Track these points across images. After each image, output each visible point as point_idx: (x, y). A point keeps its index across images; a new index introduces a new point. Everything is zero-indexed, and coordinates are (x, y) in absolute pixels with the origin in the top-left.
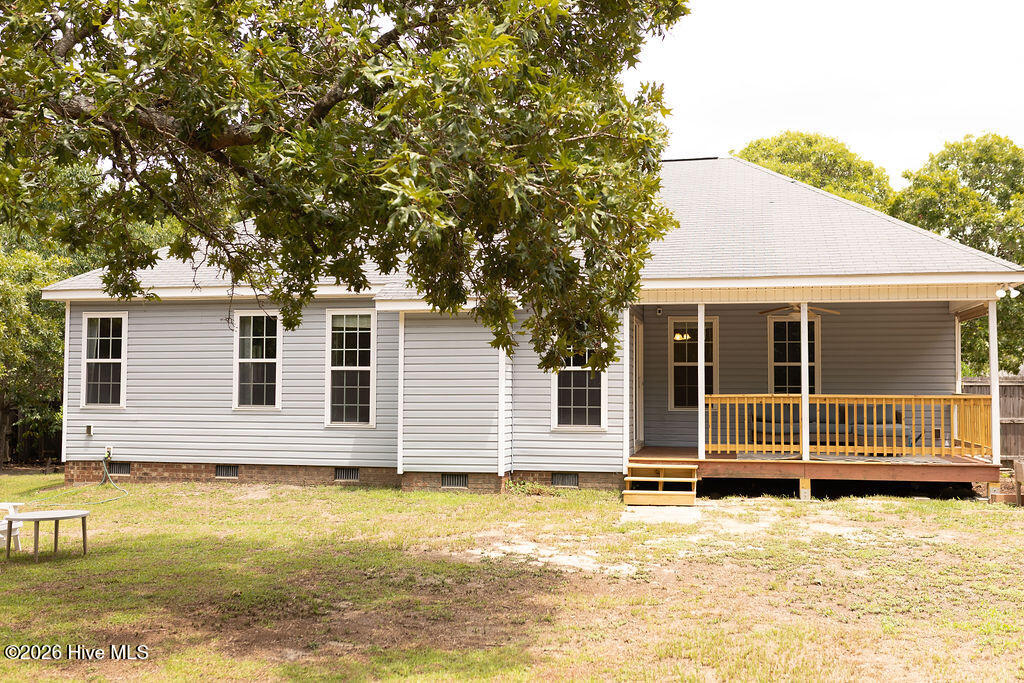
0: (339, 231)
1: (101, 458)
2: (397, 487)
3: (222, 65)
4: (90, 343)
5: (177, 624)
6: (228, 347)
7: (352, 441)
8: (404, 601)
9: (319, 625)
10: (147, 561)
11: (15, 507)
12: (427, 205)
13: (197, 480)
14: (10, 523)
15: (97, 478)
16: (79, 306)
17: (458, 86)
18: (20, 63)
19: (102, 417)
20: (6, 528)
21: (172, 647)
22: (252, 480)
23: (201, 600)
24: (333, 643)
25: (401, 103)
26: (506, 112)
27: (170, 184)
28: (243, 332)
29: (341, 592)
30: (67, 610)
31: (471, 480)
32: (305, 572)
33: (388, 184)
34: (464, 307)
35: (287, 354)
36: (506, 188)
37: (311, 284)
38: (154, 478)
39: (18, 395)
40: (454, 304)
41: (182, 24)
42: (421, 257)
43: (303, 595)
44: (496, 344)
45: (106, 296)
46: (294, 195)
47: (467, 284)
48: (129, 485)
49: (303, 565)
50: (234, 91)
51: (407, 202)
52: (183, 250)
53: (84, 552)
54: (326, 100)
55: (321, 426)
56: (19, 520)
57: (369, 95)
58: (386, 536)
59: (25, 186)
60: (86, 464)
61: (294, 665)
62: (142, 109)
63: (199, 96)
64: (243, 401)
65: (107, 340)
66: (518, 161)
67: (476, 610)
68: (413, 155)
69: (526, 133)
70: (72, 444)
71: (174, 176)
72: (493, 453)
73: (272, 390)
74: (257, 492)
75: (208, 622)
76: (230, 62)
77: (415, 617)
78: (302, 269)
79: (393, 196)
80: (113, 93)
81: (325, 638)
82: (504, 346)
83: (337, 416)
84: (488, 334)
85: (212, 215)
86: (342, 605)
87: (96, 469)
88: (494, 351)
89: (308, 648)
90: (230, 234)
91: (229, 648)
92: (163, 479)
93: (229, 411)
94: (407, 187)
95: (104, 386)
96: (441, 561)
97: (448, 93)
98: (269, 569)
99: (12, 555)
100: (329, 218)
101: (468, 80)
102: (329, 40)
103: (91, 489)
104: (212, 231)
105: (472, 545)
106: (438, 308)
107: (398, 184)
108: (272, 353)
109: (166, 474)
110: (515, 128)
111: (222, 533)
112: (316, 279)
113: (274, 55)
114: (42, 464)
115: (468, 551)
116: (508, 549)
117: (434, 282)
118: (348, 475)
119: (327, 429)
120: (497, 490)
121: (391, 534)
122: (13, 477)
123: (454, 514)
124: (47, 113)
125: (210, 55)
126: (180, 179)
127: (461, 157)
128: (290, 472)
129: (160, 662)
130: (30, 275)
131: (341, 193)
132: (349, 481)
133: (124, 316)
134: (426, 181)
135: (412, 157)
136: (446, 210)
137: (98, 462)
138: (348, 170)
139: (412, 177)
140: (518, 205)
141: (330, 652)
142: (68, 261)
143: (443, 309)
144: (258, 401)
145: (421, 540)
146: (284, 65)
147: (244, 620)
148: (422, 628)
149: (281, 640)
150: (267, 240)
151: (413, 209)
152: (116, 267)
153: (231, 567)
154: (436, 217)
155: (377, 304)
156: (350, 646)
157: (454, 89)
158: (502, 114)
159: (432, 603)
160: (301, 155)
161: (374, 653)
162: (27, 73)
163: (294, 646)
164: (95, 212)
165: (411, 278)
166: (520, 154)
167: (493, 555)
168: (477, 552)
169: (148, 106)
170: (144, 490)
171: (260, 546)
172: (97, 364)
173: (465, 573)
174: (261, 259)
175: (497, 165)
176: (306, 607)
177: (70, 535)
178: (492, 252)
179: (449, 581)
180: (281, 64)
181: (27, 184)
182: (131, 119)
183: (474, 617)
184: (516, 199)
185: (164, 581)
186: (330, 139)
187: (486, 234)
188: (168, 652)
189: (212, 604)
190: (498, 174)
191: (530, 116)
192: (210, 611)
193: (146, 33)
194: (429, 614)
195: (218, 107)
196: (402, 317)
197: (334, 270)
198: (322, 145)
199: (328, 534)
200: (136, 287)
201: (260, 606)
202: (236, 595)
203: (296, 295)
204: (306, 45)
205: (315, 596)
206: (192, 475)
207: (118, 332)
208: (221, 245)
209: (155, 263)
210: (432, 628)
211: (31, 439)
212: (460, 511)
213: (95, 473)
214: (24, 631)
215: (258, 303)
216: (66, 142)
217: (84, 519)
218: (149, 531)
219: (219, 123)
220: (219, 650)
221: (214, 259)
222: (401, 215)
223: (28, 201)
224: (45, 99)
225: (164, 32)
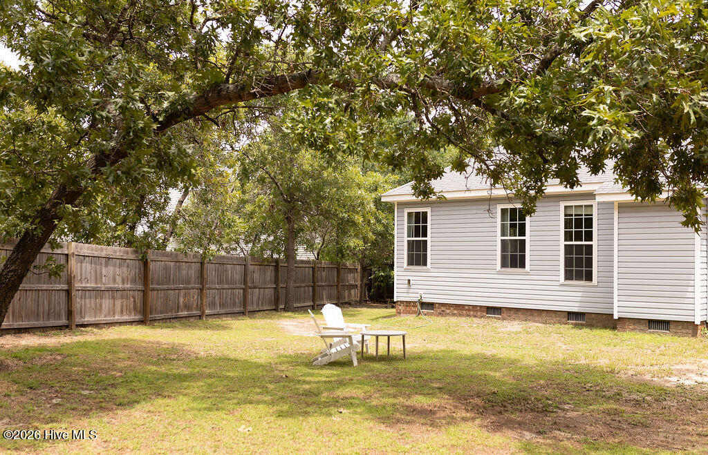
0: (561, 147)
1: (416, 300)
2: (614, 328)
3: (474, 42)
4: (409, 228)
5: (456, 407)
6: (493, 229)
7: (580, 294)
8: (612, 409)
9: (549, 419)
10: (441, 366)
11: (366, 327)
12: (617, 123)
13: (475, 316)
14: (363, 336)
15: (414, 312)
16: (403, 205)
17: (641, 33)
18: (358, 58)
19: (416, 273)
20: (361, 339)
21: (452, 421)
22: (510, 318)
23: (472, 393)
24: (558, 432)
25: (599, 52)
26: (686, 47)
27: (450, 124)
28: (503, 219)
29: (566, 398)
30: (392, 391)
31: (672, 326)
32: (542, 382)
33: (587, 111)
34: (661, 196)
35: (533, 233)
36: (682, 105)
37: (542, 185)
38: (448, 314)
39: (371, 260)
40: (652, 195)
41: (449, 19)
42: (624, 162)
43: (540, 398)
44: (685, 224)
45: (414, 198)
46: (529, 124)
47: (662, 179)
48: (433, 318)
49: (541, 378)
50: (483, 58)
51: (602, 122)
52: (460, 166)
53: (404, 357)
54: (548, 56)
55: (557, 283)
56: (368, 335)
57: (578, 48)
58: (603, 362)
59: (360, 133)
60: (408, 304)
61: (529, 443)
62: (428, 77)
63: (460, 65)
64: (504, 265)
65: (419, 225)
66: (693, 83)
67: (670, 422)
68: (607, 88)
69: (704, 61)
70: (400, 290)
71: (453, 119)
72: (691, 307)
73: (523, 258)
74: (514, 326)
75: (475, 408)
76: (480, 39)
77: (620, 422)
78: (536, 174)
79: (592, 119)
80: (409, 69)
81: (552, 428)
82: (693, 225)
83: (568, 276)
84: (680, 216)
85: (478, 142)
86: (566, 407)
87: (414, 306)
88: (686, 229)
89: (539, 433)
90: (489, 154)
91: (487, 426)
92: (454, 315)
93: (494, 272)
94: (603, 111)
95: (418, 255)
96: (644, 384)
97: (633, 39)
98: (518, 378)
99: (364, 355)
100: (553, 138)
101: (649, 27)
102: (547, 14)
103: (411, 318)
104: (478, 152)
105: (670, 374)
106: (639, 198)
107: (595, 110)
108: (522, 233)
109: (456, 312)
110: (694, 58)
111: (489, 352)
112: (546, 181)
113: (510, 30)
114: (385, 302)
115: (667, 378)
116: (700, 379)
117: (636, 179)
118: (577, 318)
119: (562, 285)
120: (694, 334)
121: (607, 361)
122: (369, 309)
123: (657, 351)
124: (373, 87)
125: (467, 37)
126: (457, 120)
127: (645, 86)
128: (536, 314)
129: (443, 429)
130: (376, 187)
131: (557, 120)
132: (578, 322)
133: (428, 210)
134: (617, 106)
135: (606, 90)
136: (633, 125)
137: (415, 302)
138: (562, 103)
139: (607, 104)
140: (693, 117)
141: (555, 438)
142: (397, 177)
143: (643, 198)
144: (514, 265)
145: (629, 367)
146: (517, 36)
147: (498, 409)
148: (624, 430)
149: (521, 425)
150: (514, 156)
151: (607, 127)
152: (419, 180)
153: (492, 374)
154: (624, 132)
155: (597, 197)
156: (569, 436)
157: (638, 35)
158: (682, 49)
159: (633, 413)
160: (530, 96)
161: (586, 442)
162: (361, 64)
163: (530, 430)
164: (406, 145)
165: (617, 177)
166: (695, 77)
167: (687, 383)
168: (674, 379)
169: (432, 75)
170: (442, 321)
171: (513, 362)
172: (413, 241)
173: (662, 394)
174: (510, 169)
175: (675, 88)
176: (540, 406)
177: (396, 346)
178: (681, 154)
179: (648, 398)
180: (515, 35)
181: (361, 132)
182: (422, 85)
183: (667, 426)
184: (691, 112)
185: (449, 380)
186: (551, 83)
187: (675, 141)
188: (449, 423)
189: (479, 397)
190: (676, 95)
191: (704, 48)
192: (477, 401)
193: (427, 29)
194: (630, 420)
195: (474, 70)
196: (616, 206)
197: (557, 175)
198: (545, 88)
199: (560, 358)
200: (431, 192)
201: (509, 402)
202: (494, 393)
203: (532, 192)
204: (538, 19)
205: (547, 399)
206: (472, 313)
207: (425, 221)
208: (483, 161)
209: (442, 175)
210: (631, 431)
211: (379, 287)
212: (662, 348)
213: (413, 309)
214: (367, 401)
215: (508, 199)
216: (383, 104)
217: (404, 336)
218: (443, 347)
219: (477, 80)
220: (481, 426)
221: (480, 171)
222: (598, 132)
223: (362, 142)
224: (371, 79)
225: (437, 26)
